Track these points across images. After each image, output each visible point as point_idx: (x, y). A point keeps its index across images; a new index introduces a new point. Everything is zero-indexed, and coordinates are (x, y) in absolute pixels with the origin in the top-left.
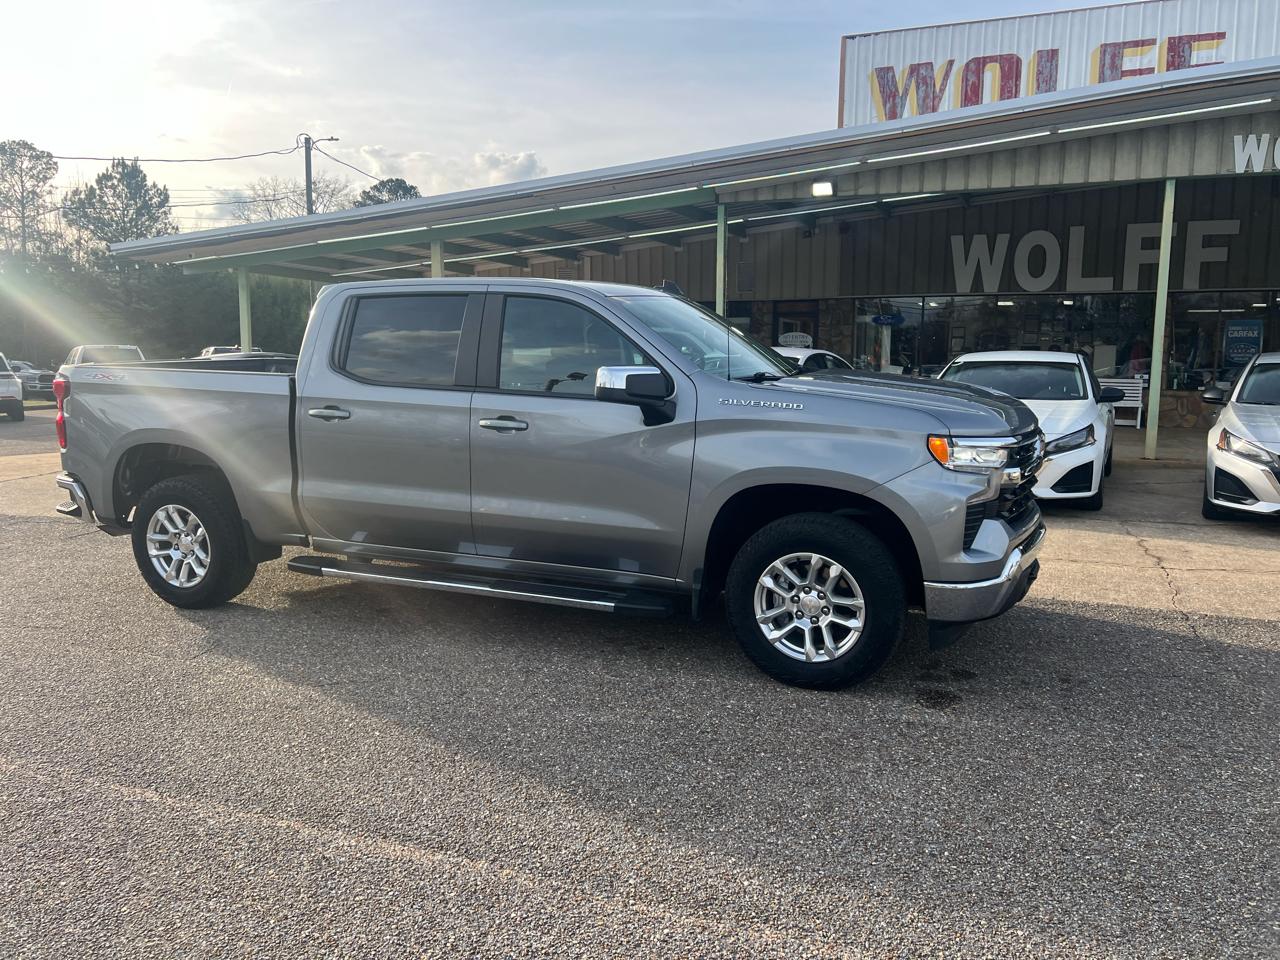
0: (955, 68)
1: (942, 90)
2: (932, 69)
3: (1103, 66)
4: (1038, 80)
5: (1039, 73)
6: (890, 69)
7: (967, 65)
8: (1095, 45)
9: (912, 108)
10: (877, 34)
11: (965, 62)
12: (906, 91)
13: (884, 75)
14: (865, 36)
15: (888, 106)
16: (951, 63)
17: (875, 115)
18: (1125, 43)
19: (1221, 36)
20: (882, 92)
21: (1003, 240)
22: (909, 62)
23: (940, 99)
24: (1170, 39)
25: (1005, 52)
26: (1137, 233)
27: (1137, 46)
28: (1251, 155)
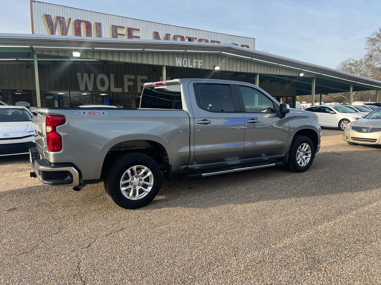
0: (72, 21)
1: (68, 27)
2: (64, 19)
3: (113, 31)
4: (96, 31)
5: (97, 29)
6: (49, 16)
7: (76, 21)
8: (110, 25)
9: (59, 30)
10: (43, 3)
11: (75, 20)
12: (56, 24)
13: (48, 17)
14: (39, 2)
15: (50, 28)
16: (70, 19)
17: (45, 29)
18: (118, 26)
19: (139, 30)
20: (48, 23)
21: (92, 76)
22: (56, 15)
23: (68, 30)
24: (128, 28)
25: (86, 20)
26: (126, 77)
27: (120, 28)
28: (179, 63)
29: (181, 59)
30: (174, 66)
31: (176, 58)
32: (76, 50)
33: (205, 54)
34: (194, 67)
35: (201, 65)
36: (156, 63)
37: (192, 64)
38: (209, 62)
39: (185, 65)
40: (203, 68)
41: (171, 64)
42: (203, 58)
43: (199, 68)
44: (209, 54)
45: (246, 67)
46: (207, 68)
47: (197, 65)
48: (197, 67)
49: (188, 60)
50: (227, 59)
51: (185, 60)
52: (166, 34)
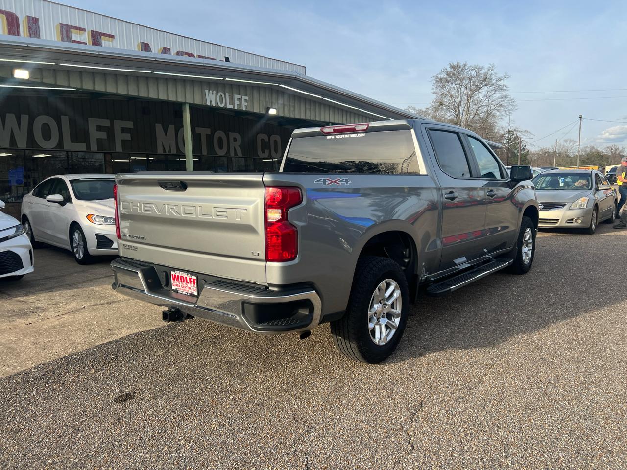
3: (62, 34)
4: (29, 32)
5: (30, 28)
8: (57, 23)
18: (71, 26)
19: (113, 37)
24: (92, 31)
25: (8, 10)
26: (93, 123)
27: (77, 30)
28: (211, 99)
29: (214, 92)
30: (204, 104)
31: (207, 91)
32: (20, 66)
33: (253, 87)
34: (236, 108)
35: (246, 104)
36: (172, 98)
37: (232, 103)
38: (260, 100)
39: (222, 104)
40: (250, 109)
41: (198, 101)
42: (249, 92)
43: (244, 109)
44: (259, 87)
45: (313, 113)
46: (256, 110)
47: (241, 104)
48: (241, 108)
49: (225, 95)
50: (286, 97)
51: (221, 95)
52: (162, 47)
